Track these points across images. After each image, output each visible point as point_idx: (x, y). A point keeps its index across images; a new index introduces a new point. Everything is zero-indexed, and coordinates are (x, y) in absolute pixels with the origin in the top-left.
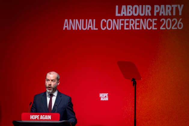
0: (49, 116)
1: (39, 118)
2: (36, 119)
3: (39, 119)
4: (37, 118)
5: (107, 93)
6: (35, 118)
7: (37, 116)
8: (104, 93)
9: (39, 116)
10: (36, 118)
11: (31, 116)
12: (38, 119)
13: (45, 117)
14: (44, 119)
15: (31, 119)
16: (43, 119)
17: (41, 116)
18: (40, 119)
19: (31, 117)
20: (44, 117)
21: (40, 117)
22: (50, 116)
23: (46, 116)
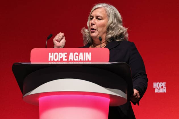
0: (87, 53)
1: (67, 58)
2: (59, 60)
3: (66, 60)
4: (62, 59)
5: (164, 82)
7: (61, 54)
8: (160, 82)
9: (66, 53)
10: (60, 57)
11: (50, 54)
12: (64, 60)
13: (79, 56)
14: (77, 60)
15: (49, 60)
16: (75, 60)
17: (71, 54)
18: (69, 60)
19: (50, 57)
20: (76, 55)
21: (68, 56)
22: (90, 53)
23: (81, 54)
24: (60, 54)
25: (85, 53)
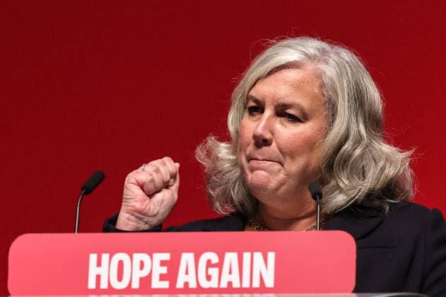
0: (258, 256)
1: (171, 276)
2: (136, 285)
3: (165, 285)
4: (146, 281)
6: (133, 276)
7: (144, 257)
9: (166, 256)
10: (139, 274)
11: (93, 258)
12: (156, 283)
13: (220, 265)
14: (213, 284)
15: (92, 284)
16: (205, 284)
17: (187, 258)
18: (180, 285)
19: (93, 270)
20: (209, 264)
21: (173, 267)
22: (271, 256)
23: (231, 257)
24: (138, 257)
25: (247, 256)
